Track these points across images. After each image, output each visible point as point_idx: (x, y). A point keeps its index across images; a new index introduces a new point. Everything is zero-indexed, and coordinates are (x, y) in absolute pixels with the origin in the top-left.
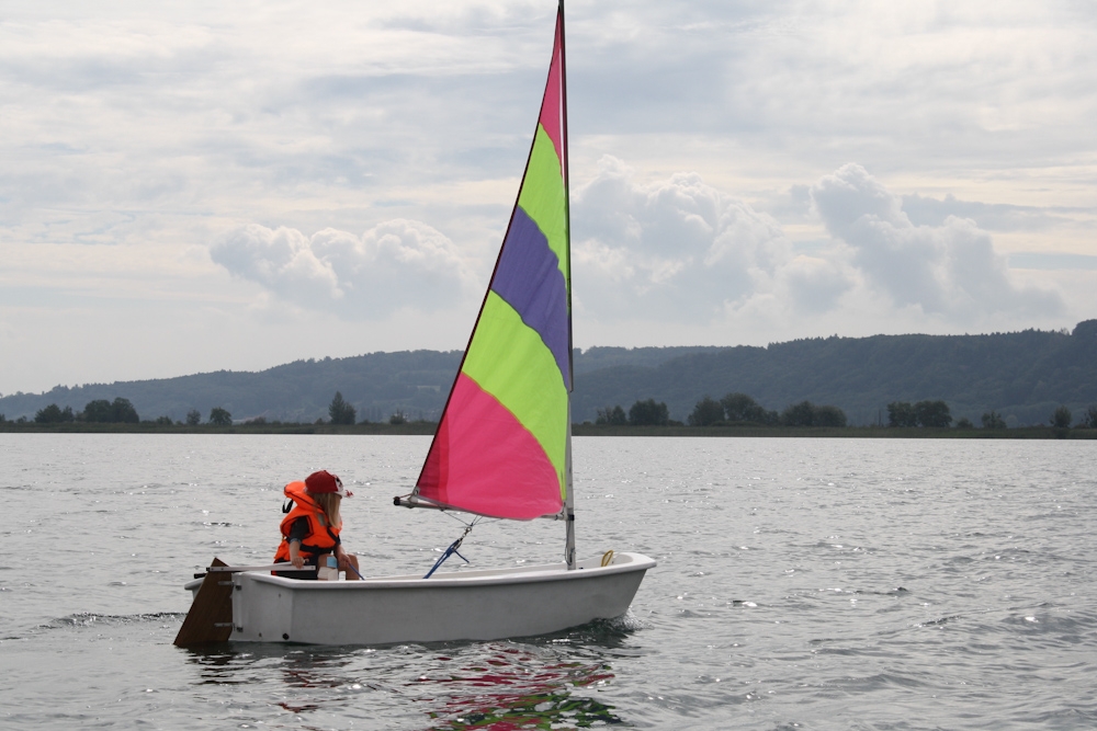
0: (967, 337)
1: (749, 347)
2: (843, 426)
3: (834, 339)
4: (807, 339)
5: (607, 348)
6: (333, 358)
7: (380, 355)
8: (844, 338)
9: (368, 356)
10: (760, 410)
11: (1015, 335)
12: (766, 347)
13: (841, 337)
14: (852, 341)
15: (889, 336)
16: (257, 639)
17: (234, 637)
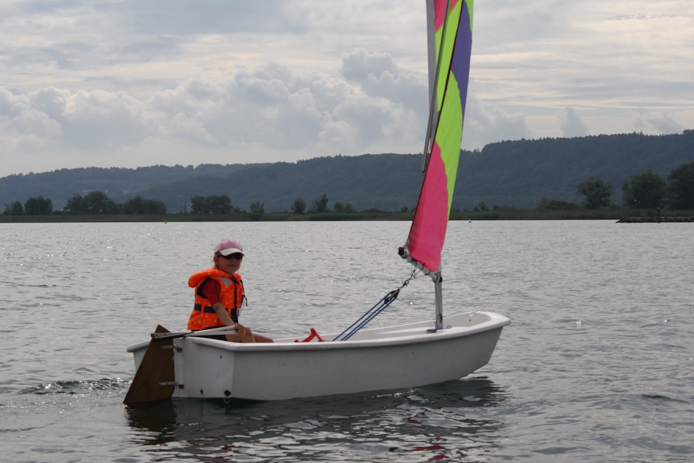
4: (322, 158)
5: (210, 165)
6: (35, 173)
7: (65, 171)
9: (57, 171)
10: (111, 203)
15: (373, 155)
16: (198, 395)
17: (177, 394)
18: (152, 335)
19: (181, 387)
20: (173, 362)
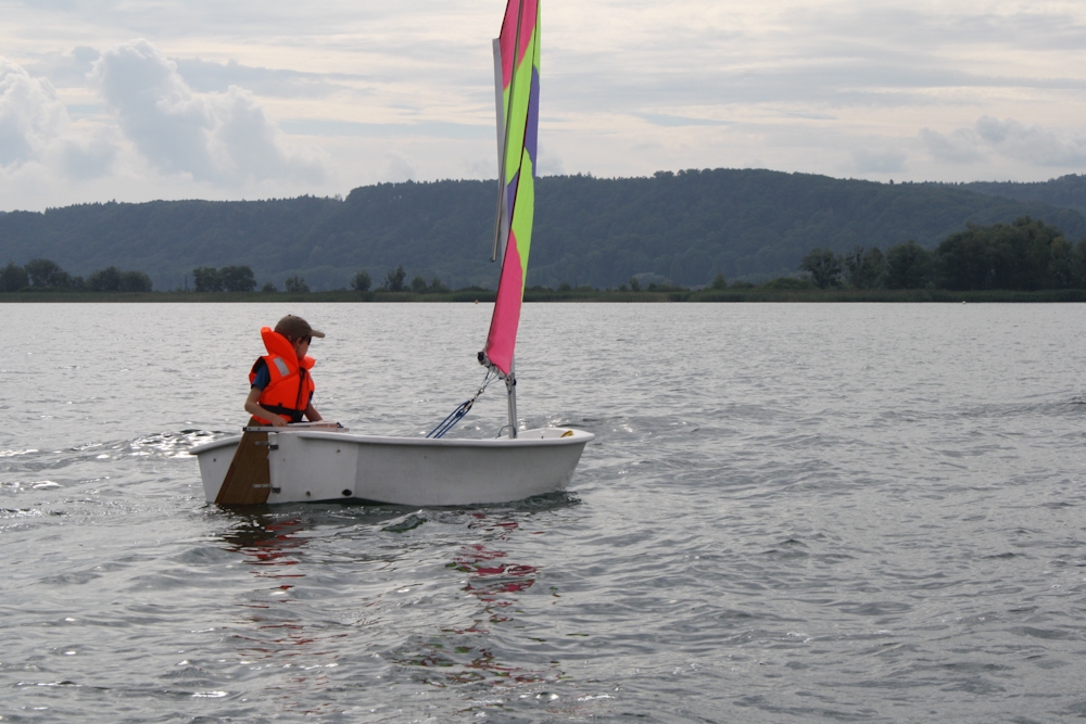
0: (244, 204)
1: (26, 212)
2: (150, 291)
3: (112, 205)
4: (85, 204)
8: (122, 203)
10: (65, 275)
11: (291, 201)
12: (43, 212)
13: (119, 202)
14: (130, 206)
15: (167, 202)
16: (306, 499)
17: (273, 499)
18: (244, 429)
19: (277, 490)
20: (268, 461)
